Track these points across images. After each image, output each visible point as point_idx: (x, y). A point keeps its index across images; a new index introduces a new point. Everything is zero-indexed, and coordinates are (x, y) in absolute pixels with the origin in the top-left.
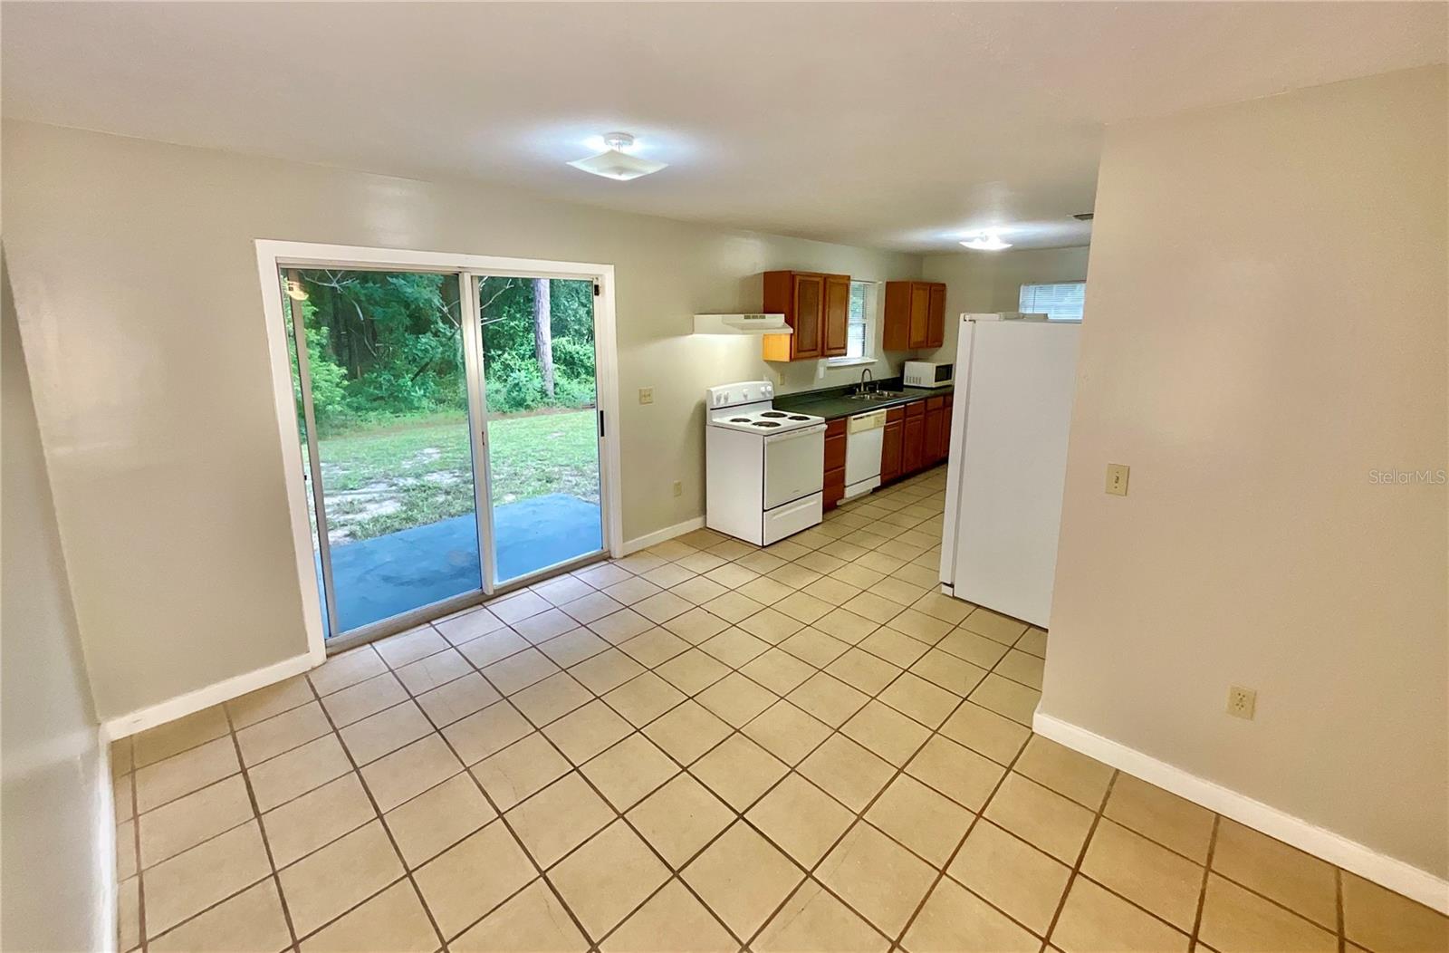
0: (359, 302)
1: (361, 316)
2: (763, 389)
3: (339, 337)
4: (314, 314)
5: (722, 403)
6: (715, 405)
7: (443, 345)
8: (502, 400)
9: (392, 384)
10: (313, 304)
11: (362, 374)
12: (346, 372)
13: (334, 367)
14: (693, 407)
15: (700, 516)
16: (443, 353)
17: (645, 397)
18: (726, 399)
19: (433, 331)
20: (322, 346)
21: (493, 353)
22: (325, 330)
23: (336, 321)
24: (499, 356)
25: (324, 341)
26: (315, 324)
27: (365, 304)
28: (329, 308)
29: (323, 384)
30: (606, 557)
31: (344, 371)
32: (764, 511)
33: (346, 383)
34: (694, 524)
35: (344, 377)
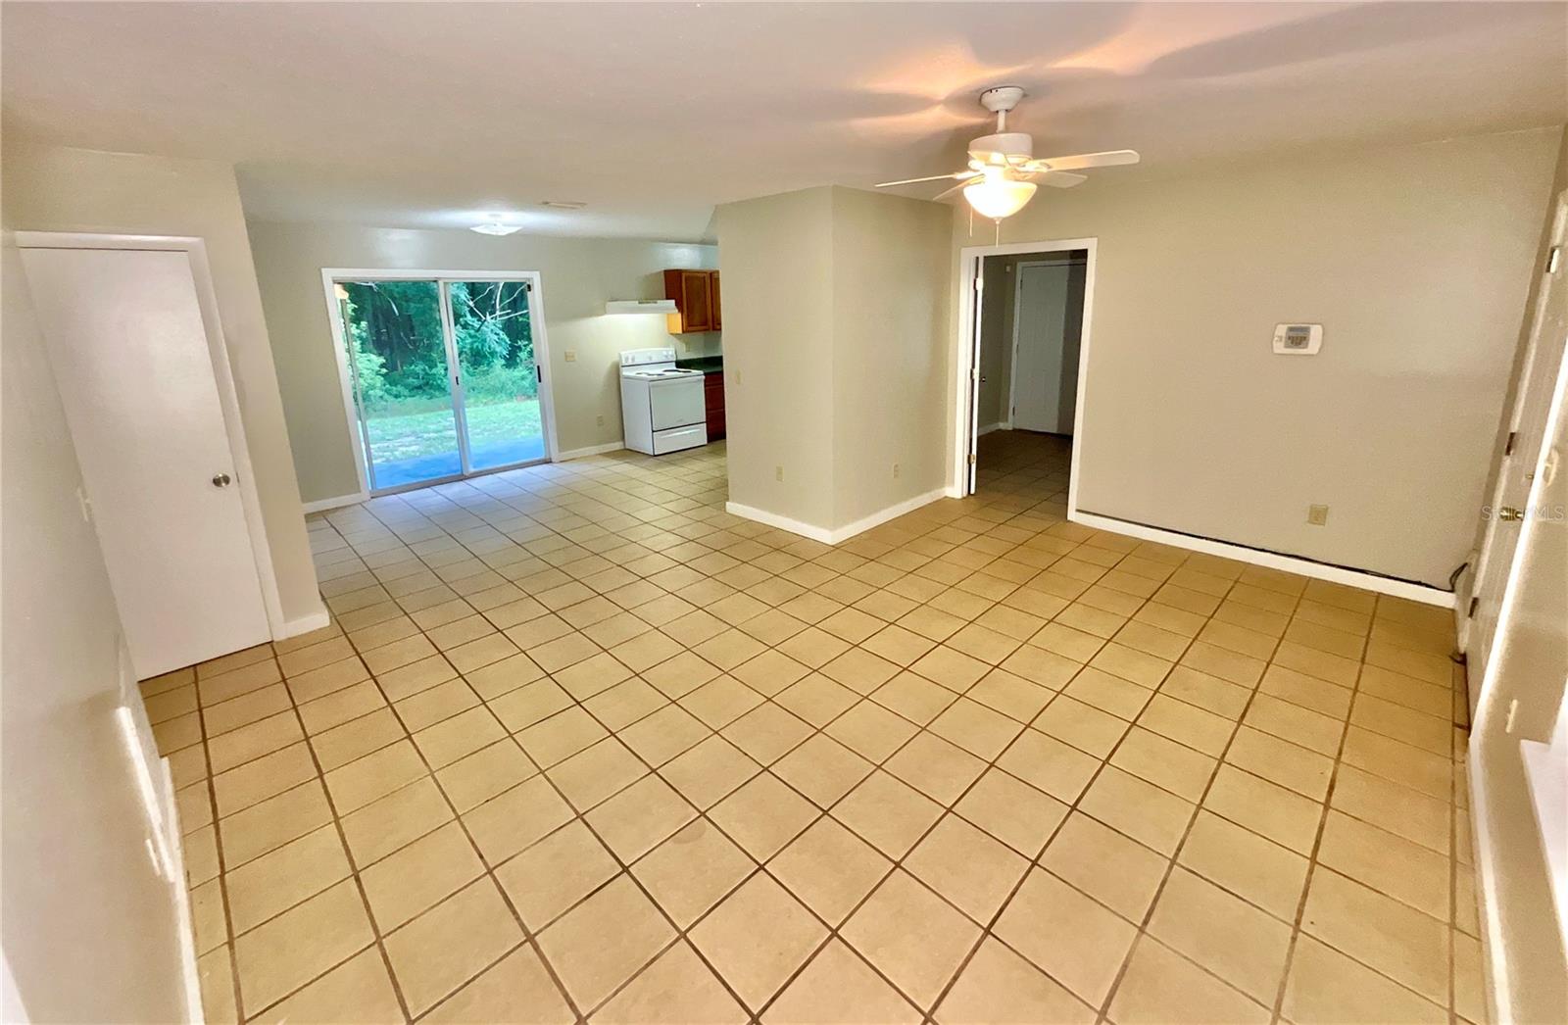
0: (394, 299)
1: (396, 311)
2: (665, 353)
3: (378, 332)
4: (354, 310)
5: (630, 362)
6: (624, 363)
7: (471, 336)
8: (527, 385)
9: (427, 374)
10: (353, 302)
11: (402, 367)
12: (384, 361)
13: (373, 357)
14: (609, 365)
15: (619, 441)
16: (472, 344)
17: (568, 357)
18: (633, 359)
19: (463, 323)
20: (360, 338)
21: (520, 343)
22: (364, 324)
23: (375, 317)
24: (525, 346)
25: (364, 335)
26: (356, 320)
27: (398, 302)
28: (368, 306)
29: (365, 372)
30: (548, 462)
31: (382, 360)
32: (653, 431)
33: (384, 371)
34: (617, 446)
35: (382, 366)
